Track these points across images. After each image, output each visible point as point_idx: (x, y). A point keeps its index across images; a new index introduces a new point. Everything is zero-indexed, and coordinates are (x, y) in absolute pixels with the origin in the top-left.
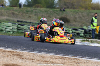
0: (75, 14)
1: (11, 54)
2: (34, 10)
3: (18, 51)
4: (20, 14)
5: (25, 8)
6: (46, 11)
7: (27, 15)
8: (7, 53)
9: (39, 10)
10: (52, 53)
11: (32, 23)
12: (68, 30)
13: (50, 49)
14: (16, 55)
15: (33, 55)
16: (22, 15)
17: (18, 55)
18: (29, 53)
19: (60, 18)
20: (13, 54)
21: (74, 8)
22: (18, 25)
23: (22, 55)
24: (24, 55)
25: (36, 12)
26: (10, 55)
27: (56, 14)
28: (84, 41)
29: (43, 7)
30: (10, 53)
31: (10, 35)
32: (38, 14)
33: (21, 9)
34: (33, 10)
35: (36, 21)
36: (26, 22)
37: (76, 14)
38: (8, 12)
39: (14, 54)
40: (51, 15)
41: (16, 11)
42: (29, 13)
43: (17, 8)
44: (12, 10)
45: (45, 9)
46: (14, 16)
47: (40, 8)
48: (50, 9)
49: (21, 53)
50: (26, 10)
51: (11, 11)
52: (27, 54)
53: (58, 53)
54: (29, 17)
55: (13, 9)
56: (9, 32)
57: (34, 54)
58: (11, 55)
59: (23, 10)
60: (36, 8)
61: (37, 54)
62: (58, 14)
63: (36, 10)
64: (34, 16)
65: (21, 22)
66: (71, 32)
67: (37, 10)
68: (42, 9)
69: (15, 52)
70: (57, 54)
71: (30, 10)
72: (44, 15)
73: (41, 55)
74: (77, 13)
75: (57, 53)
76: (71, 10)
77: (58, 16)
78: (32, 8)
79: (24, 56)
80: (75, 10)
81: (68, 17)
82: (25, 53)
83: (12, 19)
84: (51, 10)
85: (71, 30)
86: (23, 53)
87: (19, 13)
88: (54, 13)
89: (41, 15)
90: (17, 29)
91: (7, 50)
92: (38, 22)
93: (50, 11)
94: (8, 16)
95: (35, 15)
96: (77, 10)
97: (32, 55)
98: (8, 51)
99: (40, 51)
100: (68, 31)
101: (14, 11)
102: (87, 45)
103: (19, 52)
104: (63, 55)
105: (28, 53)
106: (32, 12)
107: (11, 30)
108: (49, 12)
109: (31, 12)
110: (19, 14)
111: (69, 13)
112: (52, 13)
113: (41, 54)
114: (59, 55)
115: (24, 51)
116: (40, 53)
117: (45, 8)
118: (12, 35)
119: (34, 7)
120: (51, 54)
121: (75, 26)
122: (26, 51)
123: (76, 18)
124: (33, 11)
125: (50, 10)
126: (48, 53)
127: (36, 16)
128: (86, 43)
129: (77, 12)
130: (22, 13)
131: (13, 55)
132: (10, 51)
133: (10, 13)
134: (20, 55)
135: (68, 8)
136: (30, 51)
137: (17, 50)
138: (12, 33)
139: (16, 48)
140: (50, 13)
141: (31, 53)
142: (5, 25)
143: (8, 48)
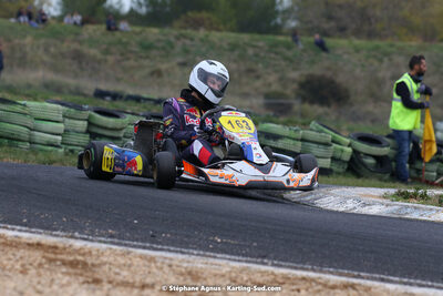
0: (376, 64)
1: (44, 260)
2: (178, 38)
3: (78, 244)
4: (111, 59)
5: (138, 29)
6: (233, 47)
7: (146, 62)
8: (21, 253)
9: (202, 40)
10: (243, 255)
12: (333, 141)
13: (233, 238)
14: (64, 263)
15: (147, 263)
16: (119, 61)
17: (73, 264)
18: (129, 253)
19: (303, 79)
20: (52, 256)
21: (371, 35)
22: (93, 113)
23: (93, 265)
24: (105, 263)
25: (186, 52)
26: (36, 264)
27: (283, 63)
28: (406, 196)
29: (221, 27)
30: (37, 256)
31: (51, 163)
33: (118, 34)
34: (172, 39)
36: (138, 99)
37: (381, 61)
38: (52, 50)
39: (59, 257)
40: (260, 66)
41: (92, 42)
42: (154, 53)
43: (95, 31)
44: (71, 37)
45: (232, 37)
46: (82, 69)
47: (207, 33)
48: (257, 36)
49: (90, 252)
50: (138, 39)
51: (65, 45)
52: (121, 260)
53: (269, 259)
54: (152, 74)
55: (77, 34)
56: (50, 148)
57: (155, 262)
58: (40, 265)
59: (124, 40)
60: (189, 32)
61: (167, 261)
62: (291, 61)
63: (188, 42)
64: (178, 71)
65: (115, 96)
66: (350, 150)
67: (192, 39)
68: (215, 36)
69: (65, 249)
70: (265, 261)
71: (159, 41)
73: (185, 265)
74: (386, 59)
75: (264, 257)
76: (357, 42)
77: (295, 69)
78: (171, 32)
79: (106, 268)
80: (376, 42)
81: (341, 79)
82: (108, 252)
83: (71, 82)
84: (262, 41)
85: (348, 141)
86: (102, 254)
87: (107, 52)
88: (273, 55)
90: (88, 132)
91: (23, 240)
93: (254, 47)
94: (55, 69)
95: (183, 64)
96: (389, 41)
97: (141, 262)
98: (29, 245)
99: (182, 243)
100: (334, 145)
101: (81, 43)
102: (415, 215)
103: (81, 249)
104: (296, 268)
105: (123, 255)
106: (167, 49)
107: (60, 138)
108: (250, 52)
109: (163, 48)
110: (106, 61)
111: (346, 57)
112: (262, 54)
113: (188, 262)
114: (273, 265)
115: (105, 242)
116: (182, 253)
117: (233, 31)
118: (61, 161)
120: (235, 260)
121: (373, 121)
122: (118, 244)
123: (380, 83)
124: (172, 47)
125: (254, 43)
126: (223, 256)
127: (187, 70)
128: (415, 208)
129: (386, 54)
130: (122, 54)
131: (51, 261)
132: (39, 245)
133: (63, 55)
134: (85, 264)
135: (342, 30)
136: (134, 246)
137: (72, 237)
138: (61, 150)
139: (72, 228)
140: (256, 55)
141: (141, 257)
142: (31, 115)
143: (31, 227)
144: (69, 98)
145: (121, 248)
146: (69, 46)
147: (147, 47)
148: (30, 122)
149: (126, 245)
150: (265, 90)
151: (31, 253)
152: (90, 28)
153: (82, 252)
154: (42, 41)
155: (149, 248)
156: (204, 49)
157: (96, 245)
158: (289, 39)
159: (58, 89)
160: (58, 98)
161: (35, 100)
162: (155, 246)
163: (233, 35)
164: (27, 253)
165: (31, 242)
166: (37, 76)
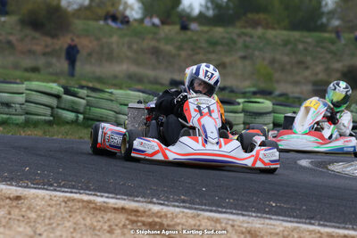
1: (127, 222)
2: (239, 36)
3: (156, 208)
4: (183, 54)
5: (205, 28)
6: (286, 43)
8: (109, 216)
9: (259, 37)
10: (294, 217)
11: (232, 91)
13: (286, 202)
14: (144, 224)
15: (213, 224)
16: (190, 56)
17: (152, 225)
18: (198, 215)
19: (345, 69)
20: (134, 218)
23: (168, 226)
24: (178, 224)
25: (246, 47)
26: (120, 225)
27: (328, 56)
29: (276, 26)
30: (122, 218)
32: (257, 53)
33: (189, 33)
34: (235, 37)
35: (247, 83)
38: (135, 47)
39: (140, 218)
40: (309, 59)
41: (168, 40)
42: (219, 48)
43: (170, 31)
44: (150, 36)
45: (285, 34)
46: (159, 62)
47: (263, 31)
48: (306, 34)
49: (166, 215)
50: (206, 37)
51: (145, 42)
52: (192, 222)
53: (316, 220)
55: (155, 33)
57: (220, 223)
58: (124, 226)
59: (195, 38)
60: (249, 30)
61: (230, 222)
62: (335, 54)
63: (248, 39)
64: (240, 63)
67: (251, 37)
68: (271, 34)
69: (145, 212)
70: (313, 221)
71: (223, 38)
72: (278, 56)
73: (245, 225)
75: (312, 218)
77: (338, 61)
78: (233, 31)
82: (181, 214)
83: (151, 73)
84: (311, 38)
86: (176, 216)
87: (180, 48)
88: (319, 49)
89: (268, 56)
91: (110, 205)
92: (254, 86)
93: (303, 42)
94: (136, 62)
95: (244, 58)
97: (209, 223)
98: (114, 209)
99: (243, 207)
101: (158, 40)
103: (158, 212)
104: (338, 228)
105: (193, 217)
106: (230, 45)
108: (301, 47)
109: (227, 45)
110: (179, 55)
112: (310, 49)
113: (248, 223)
114: (319, 225)
115: (178, 207)
116: (243, 215)
117: (285, 29)
119: (238, 24)
120: (287, 221)
122: (189, 208)
124: (234, 42)
125: (305, 40)
126: (278, 217)
127: (247, 62)
130: (193, 50)
131: (133, 222)
132: (123, 209)
133: (144, 51)
134: (161, 225)
136: (203, 210)
137: (151, 202)
139: (150, 195)
140: (306, 49)
141: (209, 219)
142: (116, 101)
143: (116, 194)
144: (149, 87)
145: (192, 211)
146: (148, 43)
147: (213, 43)
148: (116, 106)
149: (195, 209)
150: (313, 78)
151: (117, 216)
152: (167, 28)
153: (159, 214)
154: (126, 40)
155: (215, 211)
156: (261, 45)
157: (171, 209)
158: (333, 36)
159: (140, 80)
160: (140, 87)
161: (121, 88)
162: (220, 209)
163: (285, 33)
164: (113, 216)
165: (116, 206)
166: (122, 68)
